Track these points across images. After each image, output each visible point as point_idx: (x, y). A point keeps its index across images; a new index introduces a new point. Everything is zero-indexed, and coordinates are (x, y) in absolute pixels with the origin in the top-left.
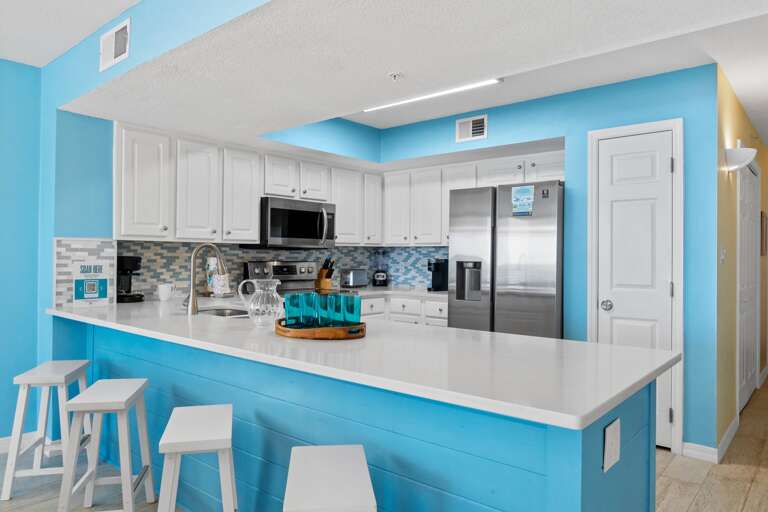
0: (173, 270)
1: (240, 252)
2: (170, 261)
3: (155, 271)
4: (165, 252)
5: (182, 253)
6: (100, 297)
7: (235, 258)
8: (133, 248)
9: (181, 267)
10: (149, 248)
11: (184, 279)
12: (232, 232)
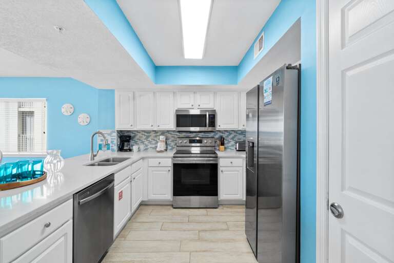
0: (149, 140)
1: (178, 133)
2: (148, 137)
3: (141, 140)
4: (146, 134)
5: (153, 134)
6: (107, 149)
7: (175, 136)
8: (134, 132)
9: (152, 139)
10: (140, 132)
11: (153, 144)
12: (160, 126)
